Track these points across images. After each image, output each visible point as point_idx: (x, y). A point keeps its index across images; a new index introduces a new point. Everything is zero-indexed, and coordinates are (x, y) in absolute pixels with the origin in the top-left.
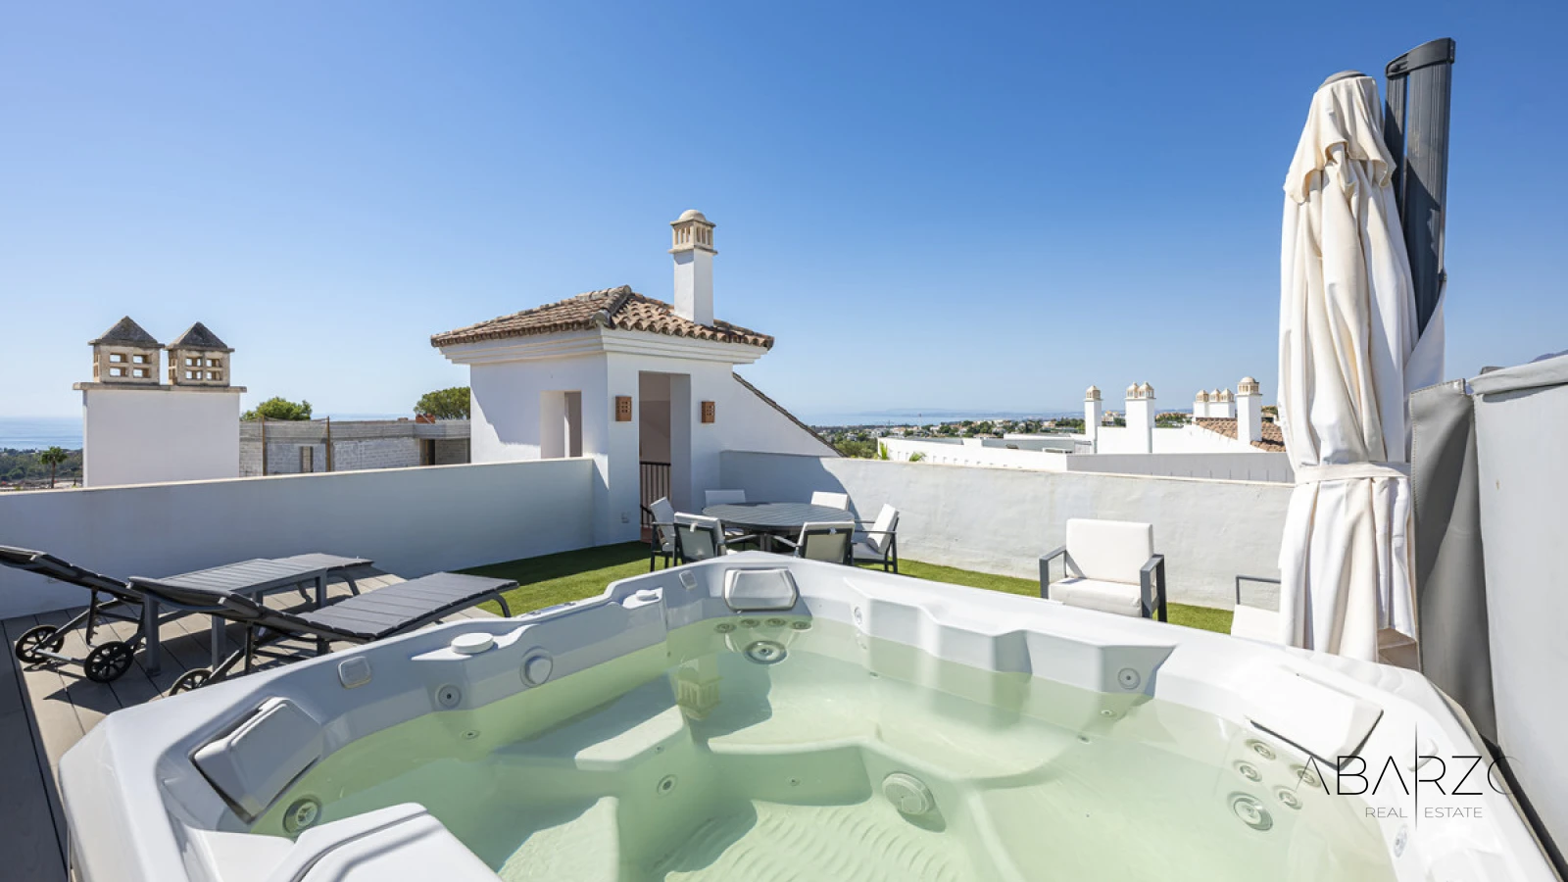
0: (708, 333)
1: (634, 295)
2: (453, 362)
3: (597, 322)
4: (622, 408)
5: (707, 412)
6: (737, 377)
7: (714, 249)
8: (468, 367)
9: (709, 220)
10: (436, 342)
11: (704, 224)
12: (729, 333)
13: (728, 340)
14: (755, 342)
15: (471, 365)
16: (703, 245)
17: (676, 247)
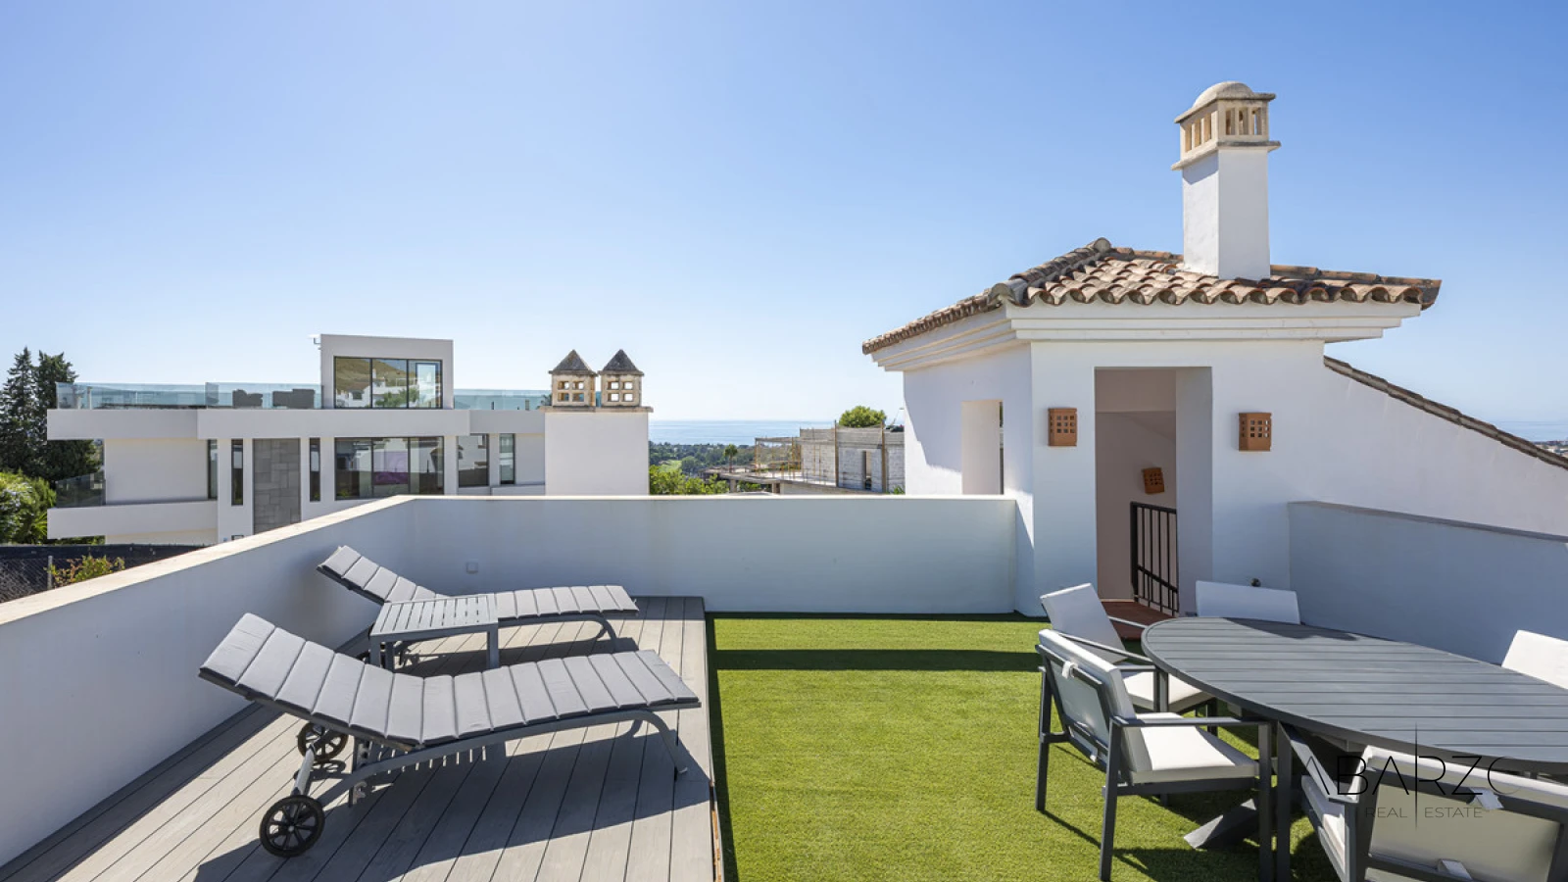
0: (1241, 292)
1: (1114, 250)
2: (886, 370)
3: (1000, 298)
4: (1060, 426)
5: (1253, 431)
6: (1335, 365)
7: (1272, 138)
8: (900, 375)
9: (1257, 90)
10: (867, 349)
11: (1243, 99)
12: (1304, 286)
13: (1295, 298)
14: (1379, 296)
15: (905, 371)
16: (1244, 138)
17: (1186, 156)
